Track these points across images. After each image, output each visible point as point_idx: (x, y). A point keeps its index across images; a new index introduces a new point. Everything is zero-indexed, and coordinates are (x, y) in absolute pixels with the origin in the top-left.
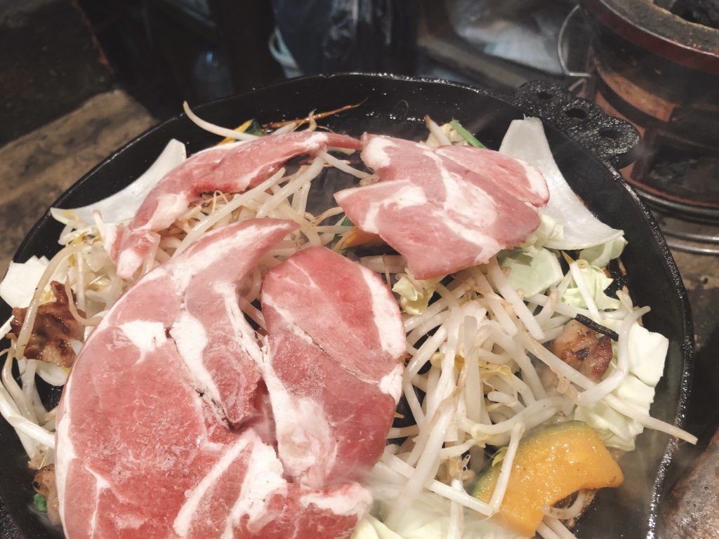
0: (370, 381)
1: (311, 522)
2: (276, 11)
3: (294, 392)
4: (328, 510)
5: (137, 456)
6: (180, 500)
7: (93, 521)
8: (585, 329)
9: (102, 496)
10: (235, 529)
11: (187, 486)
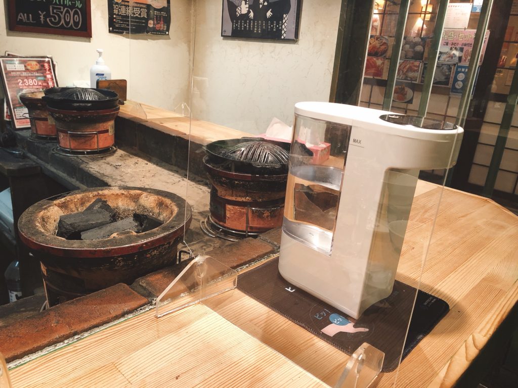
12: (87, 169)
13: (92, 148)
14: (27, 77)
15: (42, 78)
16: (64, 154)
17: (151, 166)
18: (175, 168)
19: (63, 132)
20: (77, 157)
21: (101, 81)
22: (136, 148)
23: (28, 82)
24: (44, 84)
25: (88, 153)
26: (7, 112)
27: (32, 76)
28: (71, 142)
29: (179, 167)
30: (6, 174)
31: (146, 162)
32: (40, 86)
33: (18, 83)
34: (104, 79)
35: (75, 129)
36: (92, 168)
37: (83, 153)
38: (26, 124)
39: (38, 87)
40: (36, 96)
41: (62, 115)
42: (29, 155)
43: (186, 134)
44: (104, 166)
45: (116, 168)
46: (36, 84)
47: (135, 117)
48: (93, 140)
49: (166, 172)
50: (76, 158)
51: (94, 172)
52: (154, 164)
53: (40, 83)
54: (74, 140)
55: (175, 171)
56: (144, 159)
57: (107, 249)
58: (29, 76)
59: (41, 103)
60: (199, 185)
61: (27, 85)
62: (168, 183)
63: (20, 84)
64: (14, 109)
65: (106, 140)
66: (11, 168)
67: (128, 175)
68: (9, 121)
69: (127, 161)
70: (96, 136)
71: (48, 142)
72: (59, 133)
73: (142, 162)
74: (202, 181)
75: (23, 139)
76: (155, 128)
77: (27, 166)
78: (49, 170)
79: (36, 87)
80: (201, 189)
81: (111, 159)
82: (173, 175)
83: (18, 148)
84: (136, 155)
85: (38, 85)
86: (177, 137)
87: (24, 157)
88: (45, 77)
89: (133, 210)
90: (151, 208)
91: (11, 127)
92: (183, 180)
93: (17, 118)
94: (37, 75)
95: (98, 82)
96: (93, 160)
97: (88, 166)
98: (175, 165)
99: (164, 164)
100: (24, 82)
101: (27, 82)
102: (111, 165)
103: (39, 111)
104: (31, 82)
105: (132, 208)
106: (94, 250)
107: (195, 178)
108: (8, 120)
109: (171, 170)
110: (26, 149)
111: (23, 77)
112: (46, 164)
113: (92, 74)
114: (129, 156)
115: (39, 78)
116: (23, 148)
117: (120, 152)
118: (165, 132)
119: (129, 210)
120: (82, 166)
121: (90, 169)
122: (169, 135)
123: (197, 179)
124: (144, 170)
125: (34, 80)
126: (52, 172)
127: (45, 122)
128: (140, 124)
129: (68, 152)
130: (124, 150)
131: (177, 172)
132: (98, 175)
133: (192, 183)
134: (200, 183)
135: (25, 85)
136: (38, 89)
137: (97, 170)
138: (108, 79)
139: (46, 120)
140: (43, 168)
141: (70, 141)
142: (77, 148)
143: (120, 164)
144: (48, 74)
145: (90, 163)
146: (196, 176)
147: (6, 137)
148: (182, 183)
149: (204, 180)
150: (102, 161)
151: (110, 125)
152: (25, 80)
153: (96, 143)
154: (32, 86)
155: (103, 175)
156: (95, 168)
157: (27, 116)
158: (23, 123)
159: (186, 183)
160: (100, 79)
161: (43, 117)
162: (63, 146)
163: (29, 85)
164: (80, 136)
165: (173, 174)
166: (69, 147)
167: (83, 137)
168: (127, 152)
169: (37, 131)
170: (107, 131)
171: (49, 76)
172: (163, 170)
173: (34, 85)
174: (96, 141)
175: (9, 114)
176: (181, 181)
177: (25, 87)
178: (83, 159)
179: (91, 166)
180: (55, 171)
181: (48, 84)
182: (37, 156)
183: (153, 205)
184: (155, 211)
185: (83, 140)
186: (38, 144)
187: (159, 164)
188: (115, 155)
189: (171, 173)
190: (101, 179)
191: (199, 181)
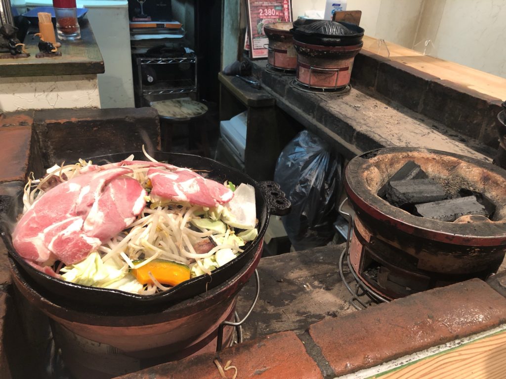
0: (123, 217)
1: (79, 241)
2: (276, 170)
3: (99, 209)
4: (86, 240)
5: (48, 212)
6: (51, 224)
7: (25, 223)
8: (209, 241)
9: (32, 218)
10: (59, 236)
11: (55, 222)
12: (327, 108)
13: (330, 86)
14: (267, 7)
15: (279, 8)
16: (301, 89)
17: (391, 111)
18: (420, 116)
19: (304, 66)
20: (315, 93)
21: (338, 12)
22: (373, 89)
23: (268, 12)
24: (280, 14)
25: (326, 90)
26: (247, 42)
27: (271, 6)
28: (311, 78)
29: (426, 115)
30: (247, 103)
31: (385, 106)
32: (277, 16)
33: (259, 13)
34: (339, 10)
35: (318, 65)
36: (332, 107)
37: (320, 90)
38: (261, 54)
39: (275, 17)
40: (277, 27)
41: (309, 50)
42: (263, 85)
43: (439, 79)
44: (343, 106)
45: (357, 110)
46: (274, 14)
47: (376, 55)
48: (333, 77)
49: (410, 120)
50: (313, 94)
51: (336, 112)
52: (394, 108)
53: (277, 13)
54: (314, 76)
55: (420, 119)
56: (384, 102)
57: (467, 238)
58: (269, 6)
59: (284, 36)
60: (454, 141)
61: (266, 15)
62: (417, 134)
63: (261, 14)
64: (253, 38)
65: (344, 78)
66: (252, 98)
67: (371, 118)
68: (248, 51)
69: (365, 103)
70: (337, 73)
71: (284, 75)
72: (300, 67)
73: (382, 106)
74: (457, 136)
75: (259, 69)
76: (403, 70)
77: (265, 97)
78: (283, 104)
79: (273, 17)
80: (457, 146)
81: (347, 98)
82: (419, 125)
83: (252, 78)
84: (372, 96)
85: (275, 15)
86: (431, 82)
87: (260, 88)
88: (282, 6)
89: (445, 179)
90: (474, 182)
91: (248, 56)
92: (433, 132)
93: (255, 48)
94: (276, 4)
95: (335, 14)
96: (331, 98)
97: (327, 105)
98: (421, 113)
99: (406, 109)
100: (264, 12)
101: (266, 12)
102: (350, 106)
103: (280, 43)
104: (270, 12)
105: (445, 177)
106: (452, 236)
107: (447, 132)
108: (247, 49)
109: (416, 119)
110: (260, 80)
111: (264, 6)
112: (281, 97)
113: (328, 4)
114: (365, 97)
115: (277, 8)
116: (258, 78)
117: (354, 92)
118: (415, 75)
119: (440, 178)
120: (322, 104)
121: (331, 109)
122: (421, 79)
123: (450, 133)
124: (386, 114)
125: (273, 10)
126: (287, 106)
127: (284, 54)
128: (384, 63)
129: (306, 88)
130: (358, 89)
131: (422, 121)
132: (341, 117)
133: (444, 137)
134: (453, 137)
135: (265, 15)
136: (275, 19)
137: (338, 110)
138: (343, 10)
139: (285, 52)
140: (278, 100)
141: (310, 76)
142: (316, 84)
143: (359, 106)
144: (285, 4)
145: (329, 102)
146: (449, 129)
147: (243, 67)
148: (432, 135)
149: (460, 135)
150: (340, 100)
151: (350, 63)
152: (266, 10)
153: (335, 81)
154: (271, 16)
155: (345, 116)
156: (335, 107)
157: (267, 46)
158: (259, 53)
159: (435, 135)
160: (336, 10)
161: (283, 49)
162: (302, 81)
163: (268, 15)
164: (322, 72)
165: (419, 123)
166: (308, 83)
167: (325, 73)
168: (362, 92)
169: (274, 63)
170: (347, 69)
171: (286, 6)
172: (406, 117)
173: (272, 15)
174: (335, 78)
175: (248, 44)
176: (431, 132)
177: (264, 17)
178: (321, 96)
179: (330, 105)
180: (290, 105)
181: (284, 14)
182: (272, 88)
183: (476, 178)
184: (478, 186)
185: (323, 77)
186: (275, 77)
187: (400, 109)
188: (351, 94)
189: (415, 121)
190: (345, 121)
191: (451, 136)
